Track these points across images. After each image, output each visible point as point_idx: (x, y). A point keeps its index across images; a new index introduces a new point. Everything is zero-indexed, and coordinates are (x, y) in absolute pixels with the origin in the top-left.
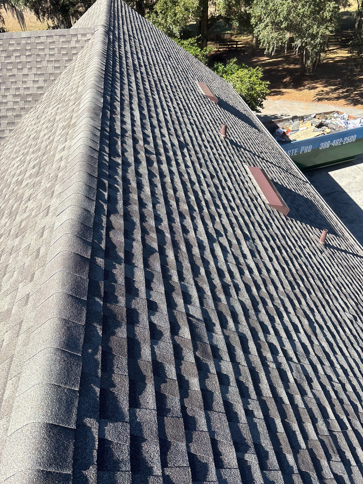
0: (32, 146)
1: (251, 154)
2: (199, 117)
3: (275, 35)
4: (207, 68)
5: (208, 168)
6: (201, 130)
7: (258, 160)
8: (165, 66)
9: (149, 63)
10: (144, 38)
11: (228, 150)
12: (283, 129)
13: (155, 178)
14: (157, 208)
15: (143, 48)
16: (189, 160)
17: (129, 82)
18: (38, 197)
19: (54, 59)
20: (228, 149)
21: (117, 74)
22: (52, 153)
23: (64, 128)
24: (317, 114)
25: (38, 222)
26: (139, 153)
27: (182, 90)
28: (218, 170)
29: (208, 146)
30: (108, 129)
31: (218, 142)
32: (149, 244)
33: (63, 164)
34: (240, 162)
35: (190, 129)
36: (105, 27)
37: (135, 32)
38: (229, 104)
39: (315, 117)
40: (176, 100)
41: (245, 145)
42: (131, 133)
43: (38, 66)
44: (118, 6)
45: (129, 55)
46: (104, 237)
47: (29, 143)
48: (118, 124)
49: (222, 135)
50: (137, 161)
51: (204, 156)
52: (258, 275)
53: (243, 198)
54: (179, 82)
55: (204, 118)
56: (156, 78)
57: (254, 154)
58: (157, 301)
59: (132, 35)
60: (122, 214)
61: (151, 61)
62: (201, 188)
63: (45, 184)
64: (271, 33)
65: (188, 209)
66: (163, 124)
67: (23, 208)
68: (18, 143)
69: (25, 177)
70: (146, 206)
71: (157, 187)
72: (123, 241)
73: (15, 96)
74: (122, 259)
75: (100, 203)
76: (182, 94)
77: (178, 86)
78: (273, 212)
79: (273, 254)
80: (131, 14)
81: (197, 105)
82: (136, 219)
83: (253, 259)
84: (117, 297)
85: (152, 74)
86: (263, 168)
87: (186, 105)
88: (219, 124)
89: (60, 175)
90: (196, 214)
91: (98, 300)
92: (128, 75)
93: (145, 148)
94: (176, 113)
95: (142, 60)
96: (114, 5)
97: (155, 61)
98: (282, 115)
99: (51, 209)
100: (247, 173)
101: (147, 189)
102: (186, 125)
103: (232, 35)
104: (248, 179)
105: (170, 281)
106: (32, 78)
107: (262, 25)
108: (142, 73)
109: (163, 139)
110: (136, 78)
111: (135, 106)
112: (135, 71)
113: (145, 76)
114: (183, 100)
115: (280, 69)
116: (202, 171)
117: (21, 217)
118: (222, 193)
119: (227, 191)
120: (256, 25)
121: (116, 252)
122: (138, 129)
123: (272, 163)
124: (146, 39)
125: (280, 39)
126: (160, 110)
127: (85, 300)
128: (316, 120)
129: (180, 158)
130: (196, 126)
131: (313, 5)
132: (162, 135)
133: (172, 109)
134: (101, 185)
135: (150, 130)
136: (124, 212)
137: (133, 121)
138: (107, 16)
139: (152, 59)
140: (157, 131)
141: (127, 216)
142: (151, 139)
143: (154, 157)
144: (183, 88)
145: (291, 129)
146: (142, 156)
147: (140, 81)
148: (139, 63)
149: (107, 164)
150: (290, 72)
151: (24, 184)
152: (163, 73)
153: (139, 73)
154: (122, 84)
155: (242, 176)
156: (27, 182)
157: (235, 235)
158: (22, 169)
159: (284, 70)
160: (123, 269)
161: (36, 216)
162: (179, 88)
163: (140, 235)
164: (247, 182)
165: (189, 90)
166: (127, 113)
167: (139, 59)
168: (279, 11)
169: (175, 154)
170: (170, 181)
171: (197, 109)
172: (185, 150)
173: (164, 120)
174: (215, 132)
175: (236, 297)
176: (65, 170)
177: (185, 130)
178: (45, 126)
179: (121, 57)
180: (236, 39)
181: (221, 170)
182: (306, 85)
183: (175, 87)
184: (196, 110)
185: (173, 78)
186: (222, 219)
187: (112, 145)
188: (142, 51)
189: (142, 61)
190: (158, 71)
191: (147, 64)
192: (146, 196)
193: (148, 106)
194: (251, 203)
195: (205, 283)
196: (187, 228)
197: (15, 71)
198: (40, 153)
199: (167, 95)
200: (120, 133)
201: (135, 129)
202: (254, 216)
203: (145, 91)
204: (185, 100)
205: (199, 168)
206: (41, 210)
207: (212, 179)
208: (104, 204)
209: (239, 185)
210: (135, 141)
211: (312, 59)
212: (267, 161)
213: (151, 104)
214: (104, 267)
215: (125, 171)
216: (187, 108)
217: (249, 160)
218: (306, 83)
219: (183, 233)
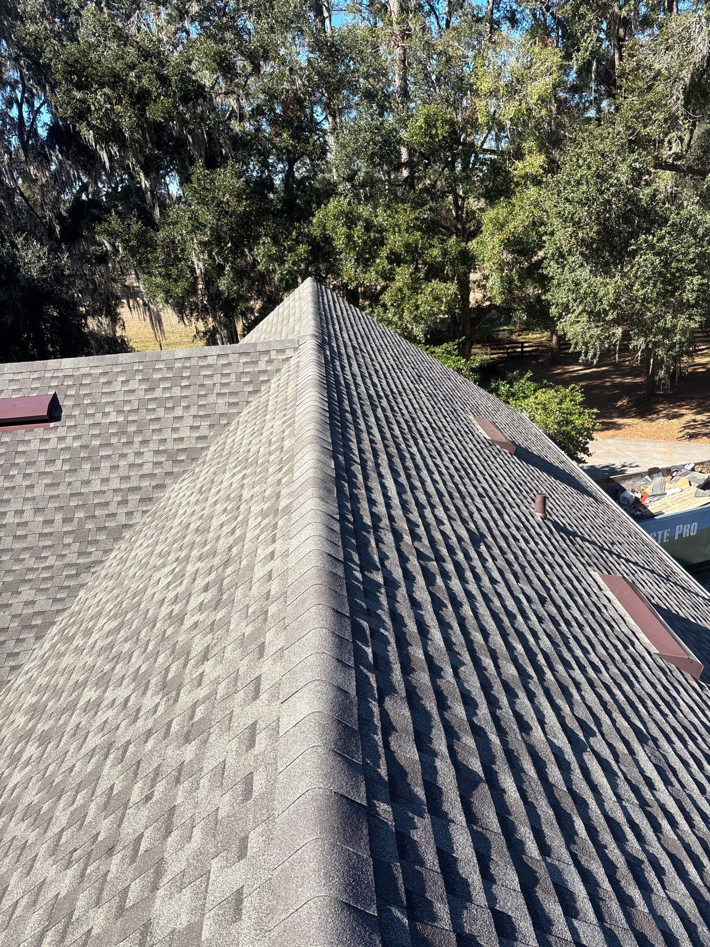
0: (196, 546)
1: (596, 548)
2: (491, 482)
3: (596, 332)
4: (482, 391)
5: (530, 582)
6: (500, 507)
7: (611, 559)
8: (416, 393)
9: (391, 390)
10: (375, 349)
11: (556, 543)
12: (633, 491)
13: (444, 609)
14: (462, 675)
15: (378, 367)
16: (494, 568)
17: (369, 428)
18: (227, 654)
19: (228, 391)
20: (553, 541)
21: (347, 415)
22: (244, 563)
23: (264, 514)
24: (696, 464)
25: (237, 711)
26: (408, 559)
27: (452, 433)
28: (549, 584)
29: (519, 537)
30: (350, 517)
31: (533, 527)
32: (465, 763)
33: (275, 587)
34: (582, 567)
35: (482, 507)
36: (316, 337)
37: (360, 341)
38: (532, 453)
39: (693, 470)
40: (446, 452)
41: (581, 530)
42: (387, 522)
43: (200, 403)
44: (329, 302)
45: (359, 380)
46: (381, 750)
47: (187, 539)
48: (364, 505)
49: (537, 514)
50: (408, 577)
51: (516, 558)
52: (690, 831)
53: (608, 645)
54: (443, 420)
55: (498, 483)
56: (407, 417)
57: (602, 548)
58: (510, 913)
59: (356, 346)
60: (404, 695)
61: (393, 387)
62: (528, 626)
63: (240, 627)
64: (589, 328)
65: (516, 674)
66: (436, 499)
67: (194, 677)
68: (162, 537)
69: (189, 608)
70: (442, 673)
71: (451, 628)
72: (417, 757)
73: (157, 452)
74: (422, 803)
75: (361, 671)
76: (453, 440)
77: (444, 427)
78: (671, 672)
79: (701, 775)
80: (350, 313)
81: (482, 459)
82: (431, 706)
83: (667, 788)
84: (430, 904)
85: (400, 409)
86: (625, 575)
87: (464, 462)
88: (527, 492)
89: (272, 609)
90: (534, 685)
91: (398, 914)
92: (364, 414)
93: (417, 550)
94: (452, 477)
95: (379, 386)
96: (323, 300)
97: (400, 386)
98: (624, 466)
99: (265, 685)
100: (601, 589)
101: (436, 634)
102: (473, 499)
103: (511, 332)
104: (606, 602)
105: (524, 857)
106: (189, 421)
107: (571, 317)
108: (384, 410)
109: (442, 527)
110: (377, 419)
111: (385, 470)
112: (374, 408)
113: (389, 414)
114: (457, 452)
115: (608, 384)
116: (521, 588)
117: (193, 695)
118: (569, 635)
119: (576, 629)
120: (560, 316)
121: (409, 785)
122: (398, 512)
123: (636, 564)
124: (379, 351)
125: (607, 338)
126: (424, 474)
127: (374, 916)
128: (696, 474)
129: (477, 563)
130: (490, 498)
131: (662, 283)
132: (439, 522)
133: (444, 470)
134: (357, 631)
135: (416, 514)
136: (407, 690)
137: (387, 497)
138: (316, 320)
139: (395, 383)
140: (428, 512)
141: (413, 698)
142: (421, 530)
143: (433, 565)
144: (452, 429)
145: (649, 491)
146: (414, 564)
147: (384, 423)
148: (377, 392)
149: (361, 587)
150: (627, 389)
151: (188, 622)
152: (416, 406)
153: (379, 410)
154: (358, 431)
155: (593, 595)
156: (195, 618)
157: (618, 731)
158: (180, 589)
159: (615, 386)
160: (429, 828)
161: (227, 697)
162: (447, 431)
163: (444, 742)
164: (605, 606)
165: (463, 433)
166: (375, 484)
167: (374, 385)
168: (600, 294)
169: (468, 557)
170: (471, 613)
171: (484, 466)
172: (483, 548)
173: (435, 492)
174: (523, 508)
175: (663, 894)
176: (282, 599)
177: (474, 509)
178: (219, 508)
179: (347, 386)
180: (520, 339)
181: (553, 585)
182: (660, 411)
183: (440, 430)
184: (481, 468)
185: (433, 413)
186: (583, 693)
187: (362, 548)
188: (376, 371)
189: (380, 389)
190: (408, 403)
191: (389, 392)
192: (436, 649)
193: (406, 469)
194: (624, 653)
195: (594, 859)
196: (526, 718)
197: (161, 413)
198: (217, 561)
199: (430, 446)
200: (370, 524)
201: (393, 512)
202: (639, 682)
203: (395, 442)
204: (461, 452)
205: (515, 583)
206: (239, 684)
207: (543, 606)
208: (369, 674)
209: (592, 613)
210: (398, 536)
211: (668, 368)
212: (628, 561)
213: (409, 463)
214: (395, 826)
215: (392, 598)
216: (466, 465)
217: (596, 561)
218: (660, 407)
219: (521, 731)
